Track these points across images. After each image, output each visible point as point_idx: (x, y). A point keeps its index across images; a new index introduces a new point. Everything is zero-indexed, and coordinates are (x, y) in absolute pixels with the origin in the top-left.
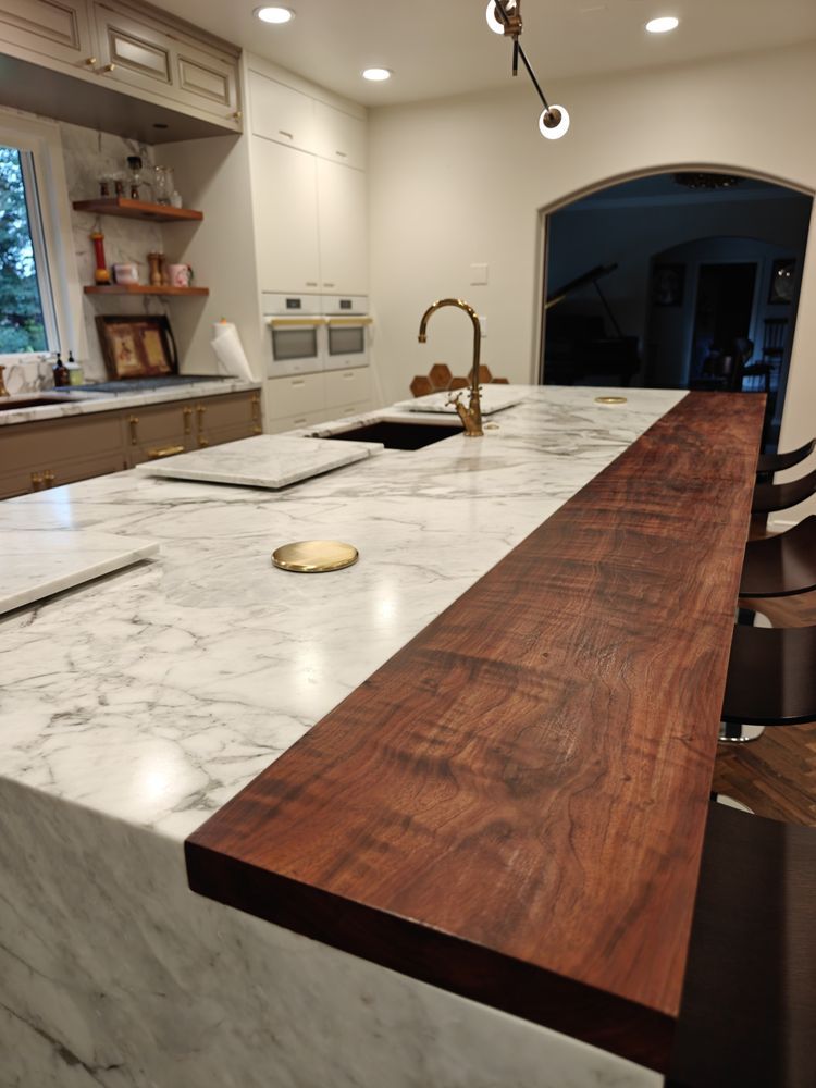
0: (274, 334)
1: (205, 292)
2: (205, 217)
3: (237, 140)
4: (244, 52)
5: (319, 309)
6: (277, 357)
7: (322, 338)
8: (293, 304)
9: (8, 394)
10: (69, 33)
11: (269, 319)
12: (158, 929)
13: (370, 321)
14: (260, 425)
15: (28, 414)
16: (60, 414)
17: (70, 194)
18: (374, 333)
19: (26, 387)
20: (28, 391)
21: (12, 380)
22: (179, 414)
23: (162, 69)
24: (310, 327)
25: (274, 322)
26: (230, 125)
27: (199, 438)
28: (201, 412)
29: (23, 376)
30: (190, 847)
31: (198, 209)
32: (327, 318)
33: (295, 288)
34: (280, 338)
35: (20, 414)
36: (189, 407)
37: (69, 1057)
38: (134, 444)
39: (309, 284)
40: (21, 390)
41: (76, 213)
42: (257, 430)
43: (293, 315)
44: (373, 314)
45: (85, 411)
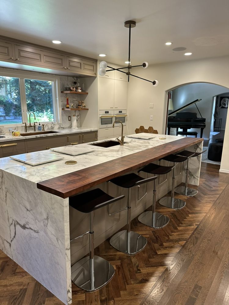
0: (102, 119)
1: (88, 109)
2: (89, 93)
3: (95, 78)
4: (98, 61)
5: (113, 113)
6: (102, 124)
7: (114, 120)
8: (107, 112)
9: (44, 130)
10: (61, 63)
11: (100, 116)
12: (35, 192)
13: (127, 115)
14: (97, 139)
15: (46, 135)
16: (53, 135)
17: (61, 90)
18: (128, 118)
19: (48, 129)
20: (49, 129)
21: (46, 127)
22: (78, 136)
23: (80, 66)
24: (111, 117)
25: (101, 116)
26: (94, 75)
27: (82, 141)
28: (83, 135)
29: (48, 126)
30: (37, 183)
31: (87, 92)
32: (115, 115)
33: (107, 109)
34: (103, 120)
35: (45, 135)
36: (81, 134)
37: (28, 210)
38: (68, 142)
39: (111, 108)
40: (47, 129)
41: (61, 93)
42: (96, 140)
43: (107, 115)
44: (128, 114)
45: (58, 135)
